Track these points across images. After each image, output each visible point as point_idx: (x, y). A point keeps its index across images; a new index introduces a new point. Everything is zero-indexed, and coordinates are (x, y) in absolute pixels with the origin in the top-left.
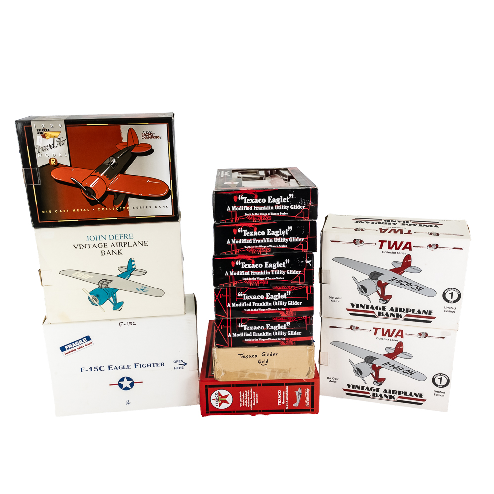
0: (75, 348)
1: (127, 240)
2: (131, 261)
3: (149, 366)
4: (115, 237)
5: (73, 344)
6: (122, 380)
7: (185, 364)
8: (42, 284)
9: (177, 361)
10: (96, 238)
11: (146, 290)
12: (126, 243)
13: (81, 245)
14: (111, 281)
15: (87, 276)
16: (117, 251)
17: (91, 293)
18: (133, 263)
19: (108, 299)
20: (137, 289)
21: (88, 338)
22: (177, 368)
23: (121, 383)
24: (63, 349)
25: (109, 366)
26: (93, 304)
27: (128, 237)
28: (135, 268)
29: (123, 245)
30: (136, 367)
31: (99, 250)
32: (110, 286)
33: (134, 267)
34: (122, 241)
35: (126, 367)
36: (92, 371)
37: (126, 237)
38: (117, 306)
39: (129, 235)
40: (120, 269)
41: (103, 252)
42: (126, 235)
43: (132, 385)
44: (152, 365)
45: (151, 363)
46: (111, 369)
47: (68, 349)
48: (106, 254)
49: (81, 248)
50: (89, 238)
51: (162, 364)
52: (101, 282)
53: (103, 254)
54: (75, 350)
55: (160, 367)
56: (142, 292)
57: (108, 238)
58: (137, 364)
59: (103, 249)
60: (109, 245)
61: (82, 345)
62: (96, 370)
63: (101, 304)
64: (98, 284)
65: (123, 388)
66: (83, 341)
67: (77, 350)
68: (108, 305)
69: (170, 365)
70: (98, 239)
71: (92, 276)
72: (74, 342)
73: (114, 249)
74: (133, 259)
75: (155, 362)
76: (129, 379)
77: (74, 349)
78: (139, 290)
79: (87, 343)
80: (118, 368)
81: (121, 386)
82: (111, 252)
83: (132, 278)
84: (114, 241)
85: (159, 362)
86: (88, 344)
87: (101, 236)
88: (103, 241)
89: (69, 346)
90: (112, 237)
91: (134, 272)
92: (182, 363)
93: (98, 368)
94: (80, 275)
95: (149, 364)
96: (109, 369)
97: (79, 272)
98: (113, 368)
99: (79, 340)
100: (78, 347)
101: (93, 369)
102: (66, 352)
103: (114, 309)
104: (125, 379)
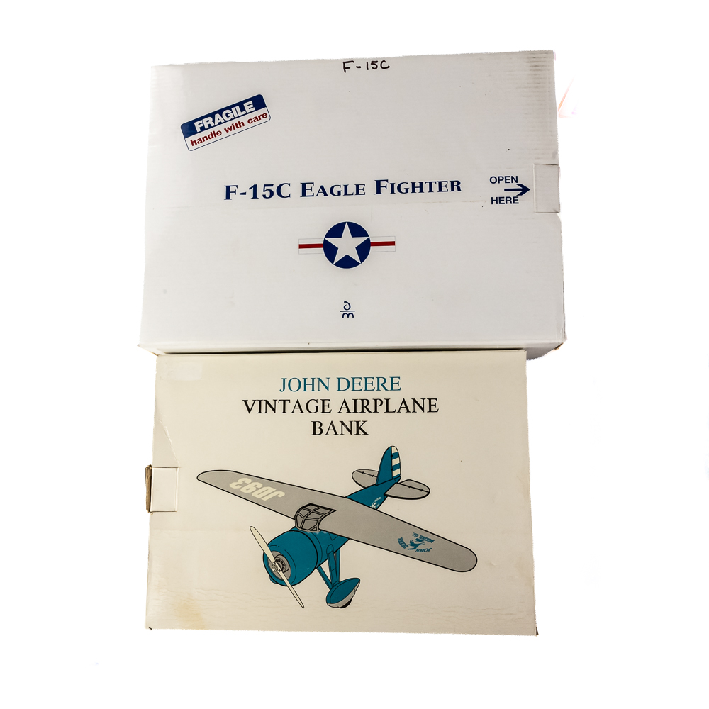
0: (221, 128)
1: (382, 395)
2: (389, 455)
3: (417, 190)
4: (352, 384)
5: (217, 116)
6: (336, 231)
7: (524, 190)
8: (149, 509)
9: (498, 180)
10: (303, 384)
11: (426, 545)
12: (379, 403)
13: (263, 403)
14: (331, 511)
15: (268, 493)
16: (354, 425)
17: (273, 545)
18: (395, 462)
19: (318, 567)
20: (401, 541)
21: (258, 102)
22: (498, 200)
23: (331, 240)
24: (189, 129)
25: (304, 185)
26: (275, 579)
27: (388, 385)
28: (399, 477)
29: (371, 407)
30: (379, 192)
31: (308, 418)
32: (327, 525)
33: (395, 473)
34: (371, 396)
35: (352, 189)
36: (255, 196)
37: (381, 385)
38: (340, 592)
39: (389, 381)
40: (359, 477)
41: (318, 425)
42: (382, 381)
43: (364, 250)
44: (426, 187)
45: (424, 181)
46: (308, 193)
47: (203, 129)
48: (325, 431)
49: (263, 410)
50: (286, 384)
51: (455, 186)
52: (304, 512)
53: (318, 431)
54: (219, 133)
55: (449, 195)
56: (413, 553)
57: (333, 385)
58: (383, 184)
59: (319, 417)
60: (335, 405)
61: (240, 120)
62: (268, 194)
63: (295, 581)
64: (295, 519)
65: (336, 260)
66: (243, 109)
67: (224, 132)
68: (315, 586)
69: (479, 189)
70: (309, 388)
71: (281, 494)
72: (220, 112)
73: (348, 418)
74: (394, 451)
75: (436, 178)
76: (357, 230)
77: (216, 129)
78: (404, 546)
79: (252, 116)
80: (328, 192)
81: (330, 251)
82: (338, 427)
83: (389, 506)
84: (350, 396)
85: (447, 177)
86: (257, 119)
87: (316, 381)
88: (322, 394)
89: (205, 120)
90: (344, 384)
91: (395, 490)
92: (514, 185)
93: (274, 189)
94: (250, 488)
95: (417, 185)
96: (304, 195)
97: (248, 480)
98: (315, 190)
99: (234, 106)
100: (229, 125)
101: (260, 192)
102: (195, 138)
103: (331, 600)
104: (347, 229)
